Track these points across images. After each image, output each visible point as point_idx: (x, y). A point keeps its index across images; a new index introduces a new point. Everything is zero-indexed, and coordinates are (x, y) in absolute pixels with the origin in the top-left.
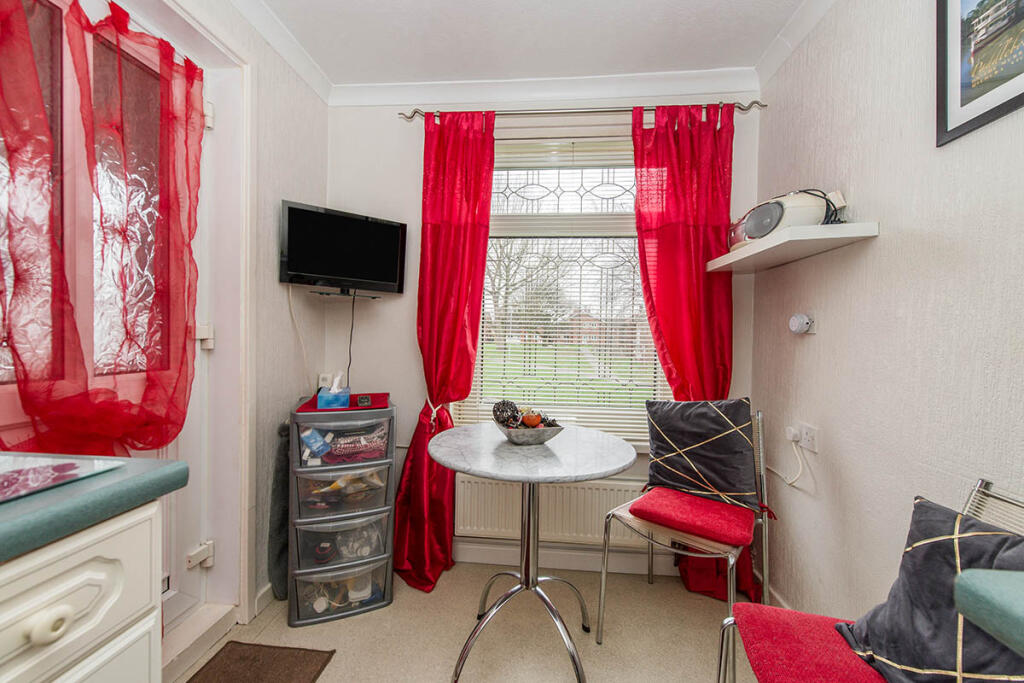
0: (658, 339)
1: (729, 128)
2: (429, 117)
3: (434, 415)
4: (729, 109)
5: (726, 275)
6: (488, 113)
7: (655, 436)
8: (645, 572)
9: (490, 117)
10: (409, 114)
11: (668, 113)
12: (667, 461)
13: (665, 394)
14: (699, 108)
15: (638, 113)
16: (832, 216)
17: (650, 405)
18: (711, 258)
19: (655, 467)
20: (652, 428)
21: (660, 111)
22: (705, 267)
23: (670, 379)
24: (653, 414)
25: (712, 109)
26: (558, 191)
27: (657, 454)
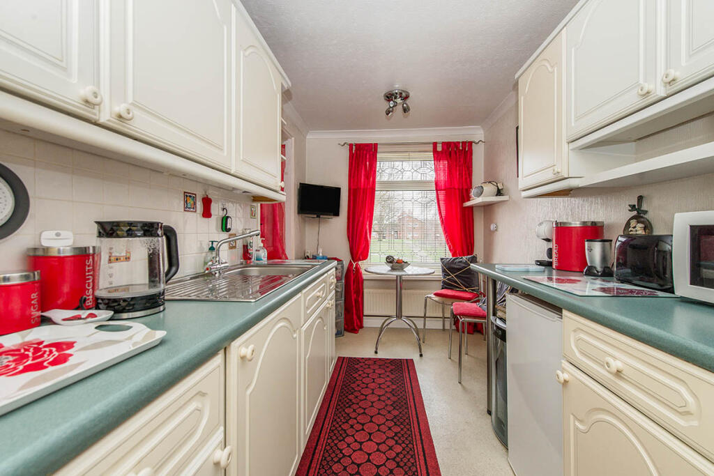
0: (445, 234)
1: (470, 152)
2: (351, 146)
3: (354, 266)
4: (470, 143)
5: (471, 208)
6: (375, 144)
7: (444, 271)
8: (441, 328)
9: (376, 145)
10: (342, 144)
11: (447, 145)
12: (448, 279)
13: (449, 255)
14: (459, 143)
15: (435, 144)
16: (499, 193)
17: (442, 259)
18: (465, 202)
19: (444, 282)
20: (443, 267)
21: (443, 143)
22: (462, 205)
23: (450, 250)
24: (443, 263)
25: (464, 143)
26: (403, 171)
27: (444, 277)
